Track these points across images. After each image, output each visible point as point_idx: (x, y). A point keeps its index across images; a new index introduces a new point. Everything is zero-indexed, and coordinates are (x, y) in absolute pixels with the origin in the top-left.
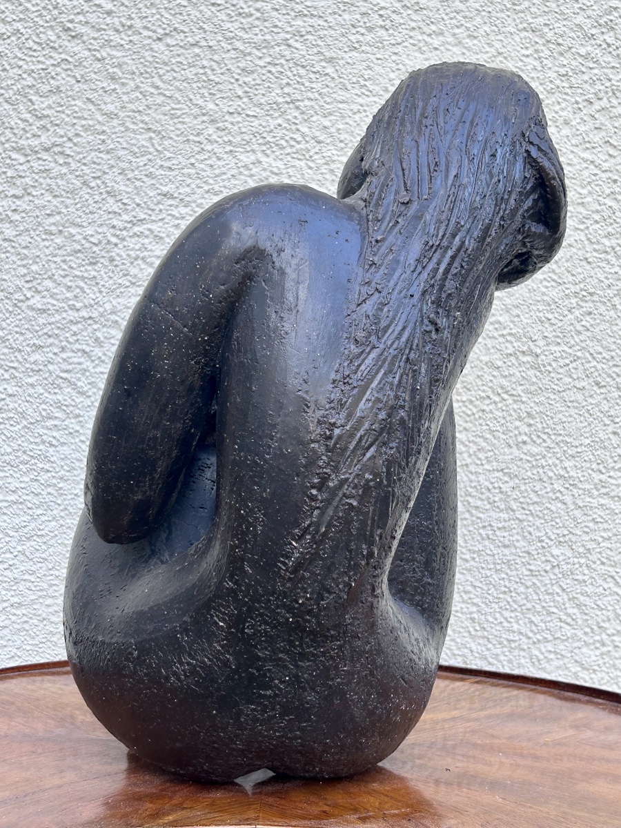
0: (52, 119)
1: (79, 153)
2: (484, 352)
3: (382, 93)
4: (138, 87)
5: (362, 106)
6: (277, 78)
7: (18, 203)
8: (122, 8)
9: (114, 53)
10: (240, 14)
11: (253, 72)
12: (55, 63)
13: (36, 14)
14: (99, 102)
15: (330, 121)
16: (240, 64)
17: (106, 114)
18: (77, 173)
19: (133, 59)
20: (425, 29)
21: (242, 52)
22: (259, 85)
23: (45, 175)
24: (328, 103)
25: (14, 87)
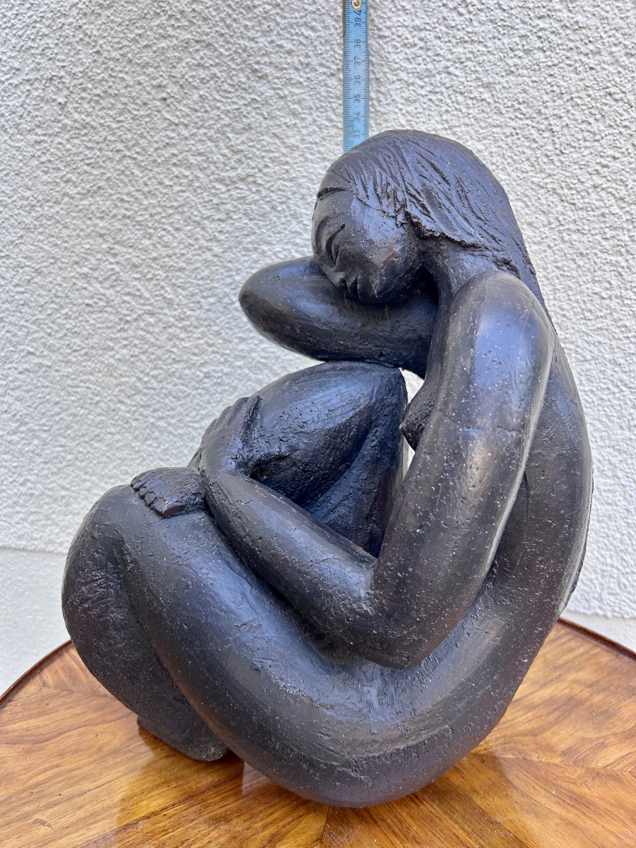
0: (246, 153)
1: (268, 182)
2: (608, 350)
3: (535, 115)
4: (315, 121)
5: (515, 129)
6: (437, 105)
7: (223, 225)
8: (300, 47)
9: (295, 90)
10: (405, 45)
11: (415, 101)
12: (246, 102)
13: (228, 58)
14: (283, 136)
15: (484, 144)
16: (403, 95)
17: (288, 147)
18: (267, 199)
19: (310, 95)
20: (583, 49)
21: (406, 82)
22: (420, 113)
23: (242, 201)
24: (483, 128)
25: (215, 127)
